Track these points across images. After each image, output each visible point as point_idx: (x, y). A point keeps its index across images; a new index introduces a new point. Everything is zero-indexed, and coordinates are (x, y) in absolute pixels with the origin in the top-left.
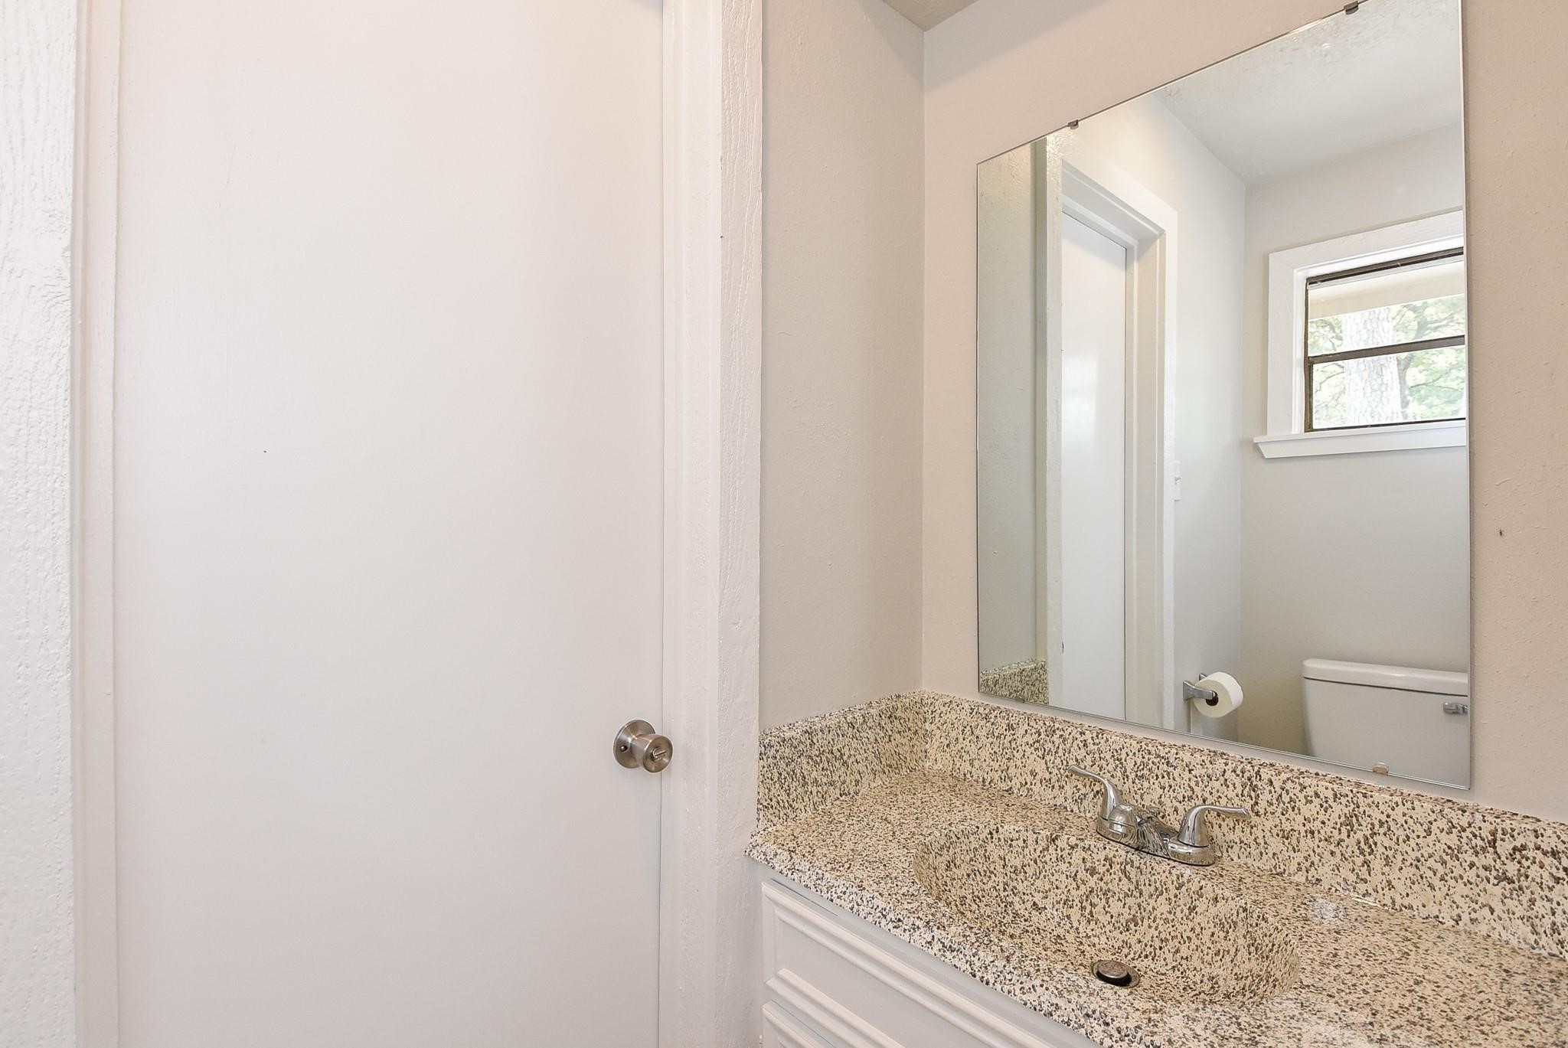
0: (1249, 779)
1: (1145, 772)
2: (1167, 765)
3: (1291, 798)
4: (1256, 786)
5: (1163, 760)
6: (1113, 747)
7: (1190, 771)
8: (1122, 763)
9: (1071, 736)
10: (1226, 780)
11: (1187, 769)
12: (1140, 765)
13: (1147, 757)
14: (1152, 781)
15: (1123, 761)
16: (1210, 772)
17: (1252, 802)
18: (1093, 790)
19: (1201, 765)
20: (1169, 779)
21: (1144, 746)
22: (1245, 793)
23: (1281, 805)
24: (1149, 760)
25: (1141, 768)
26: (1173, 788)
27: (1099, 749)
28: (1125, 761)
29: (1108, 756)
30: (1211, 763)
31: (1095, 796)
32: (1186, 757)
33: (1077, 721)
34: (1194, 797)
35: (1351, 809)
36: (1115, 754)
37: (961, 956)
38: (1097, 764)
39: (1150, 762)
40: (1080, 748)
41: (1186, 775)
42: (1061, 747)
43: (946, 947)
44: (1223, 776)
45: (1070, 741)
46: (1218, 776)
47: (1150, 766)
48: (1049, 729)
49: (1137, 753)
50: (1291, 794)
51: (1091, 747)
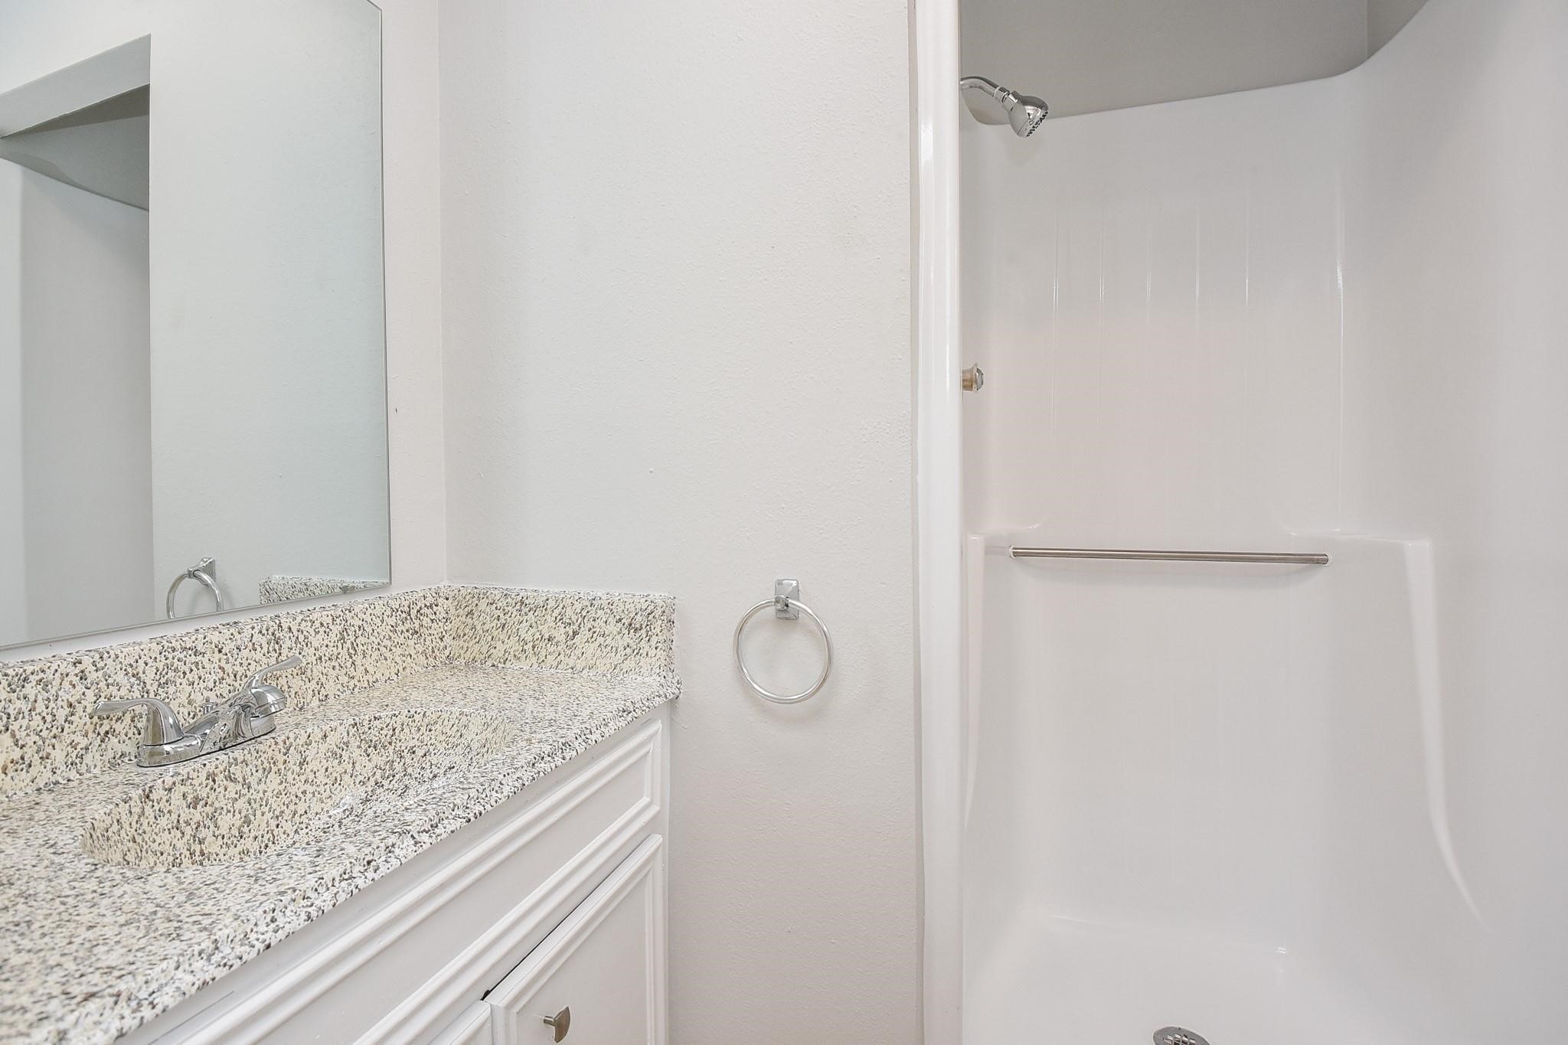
0: (273, 634)
1: (171, 674)
2: (195, 655)
3: (305, 636)
4: (279, 638)
5: (190, 652)
6: (126, 662)
7: (220, 651)
8: (139, 679)
9: (58, 675)
10: (254, 644)
11: (216, 649)
12: (163, 670)
13: (170, 656)
14: (179, 681)
15: (141, 675)
16: (239, 642)
17: (277, 655)
18: (99, 734)
19: (230, 639)
20: (198, 669)
21: (166, 644)
22: (271, 649)
23: (299, 645)
24: (173, 658)
25: (164, 673)
26: (203, 678)
27: (105, 674)
28: (144, 673)
29: (120, 677)
30: (239, 633)
31: (102, 741)
32: (215, 637)
33: (62, 651)
34: (225, 676)
35: (342, 626)
36: (129, 670)
37: (446, 822)
38: (103, 695)
39: (176, 660)
40: (74, 686)
41: (217, 655)
42: (40, 698)
43: (429, 831)
44: (251, 641)
45: (56, 683)
46: (246, 643)
47: (175, 665)
48: (16, 679)
49: (158, 656)
50: (305, 633)
51: (92, 676)
